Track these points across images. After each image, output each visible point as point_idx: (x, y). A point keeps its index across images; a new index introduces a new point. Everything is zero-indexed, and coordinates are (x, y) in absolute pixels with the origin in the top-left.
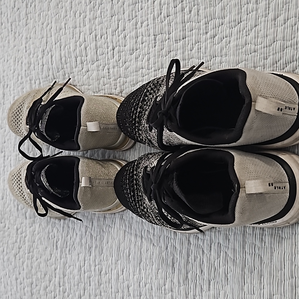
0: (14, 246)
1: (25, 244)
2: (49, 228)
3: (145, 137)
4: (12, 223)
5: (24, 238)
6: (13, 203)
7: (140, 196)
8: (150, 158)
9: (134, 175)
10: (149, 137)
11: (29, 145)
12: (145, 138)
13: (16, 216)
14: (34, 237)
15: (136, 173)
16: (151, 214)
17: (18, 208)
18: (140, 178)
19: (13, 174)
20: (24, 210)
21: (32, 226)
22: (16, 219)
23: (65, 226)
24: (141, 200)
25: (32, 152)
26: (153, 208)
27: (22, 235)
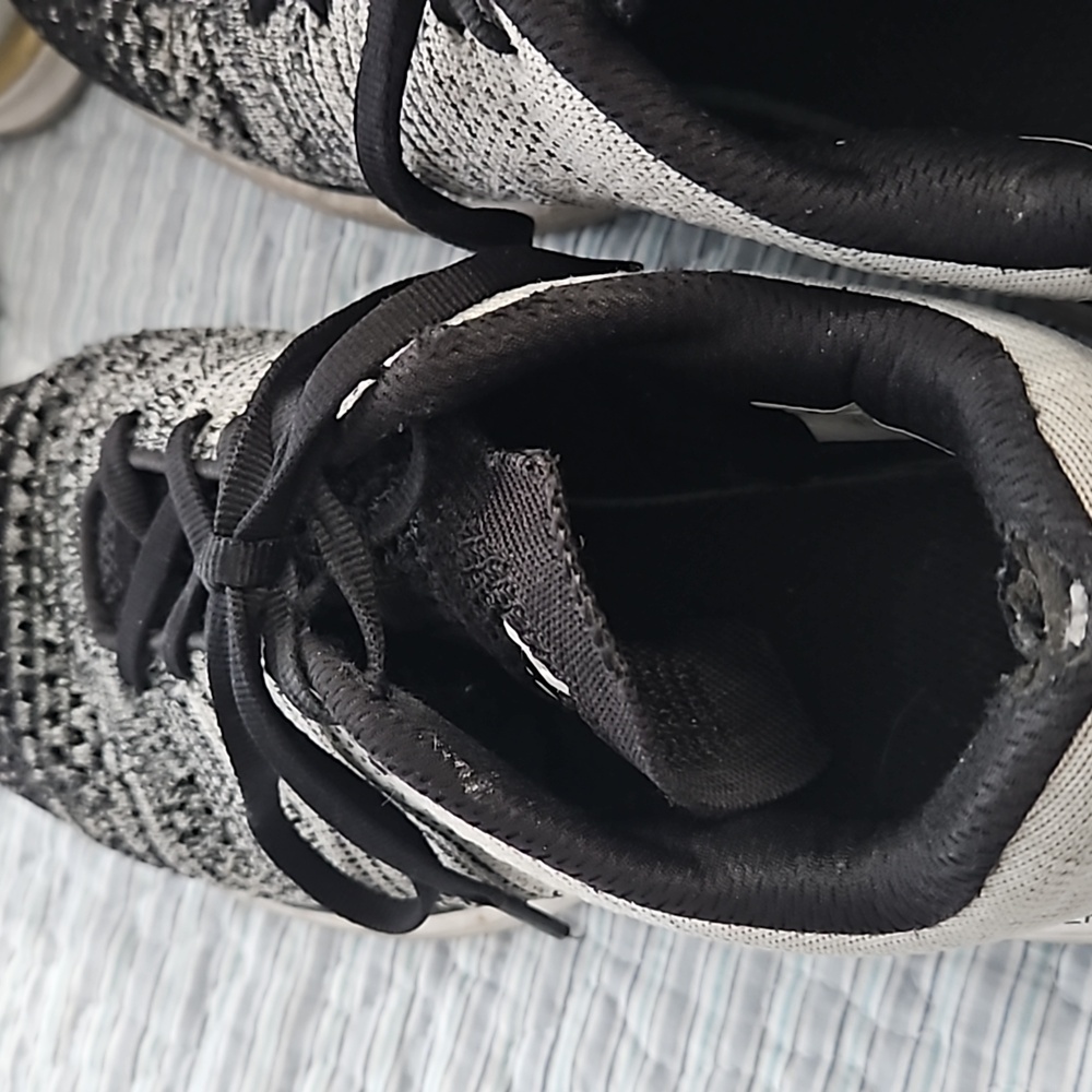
3: (195, 61)
7: (50, 647)
8: (155, 364)
9: (15, 487)
10: (233, 72)
12: (193, 72)
15: (32, 475)
16: (126, 787)
18: (66, 508)
24: (51, 679)
26: (148, 741)
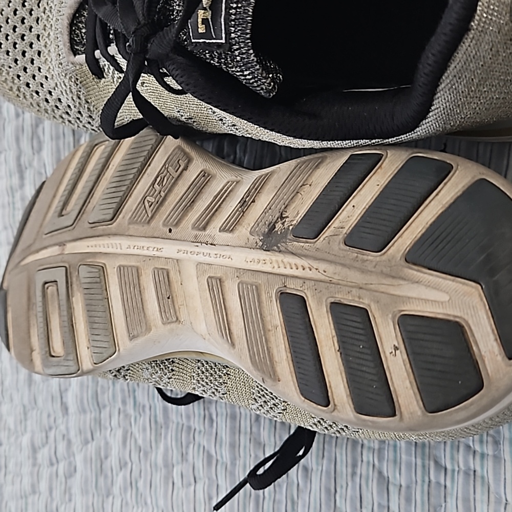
0: (26, 504)
1: (70, 500)
2: (166, 450)
4: (12, 427)
5: (63, 480)
13: (26, 401)
14: (107, 476)
21: (93, 439)
22: (25, 414)
23: (244, 440)
27: (55, 468)
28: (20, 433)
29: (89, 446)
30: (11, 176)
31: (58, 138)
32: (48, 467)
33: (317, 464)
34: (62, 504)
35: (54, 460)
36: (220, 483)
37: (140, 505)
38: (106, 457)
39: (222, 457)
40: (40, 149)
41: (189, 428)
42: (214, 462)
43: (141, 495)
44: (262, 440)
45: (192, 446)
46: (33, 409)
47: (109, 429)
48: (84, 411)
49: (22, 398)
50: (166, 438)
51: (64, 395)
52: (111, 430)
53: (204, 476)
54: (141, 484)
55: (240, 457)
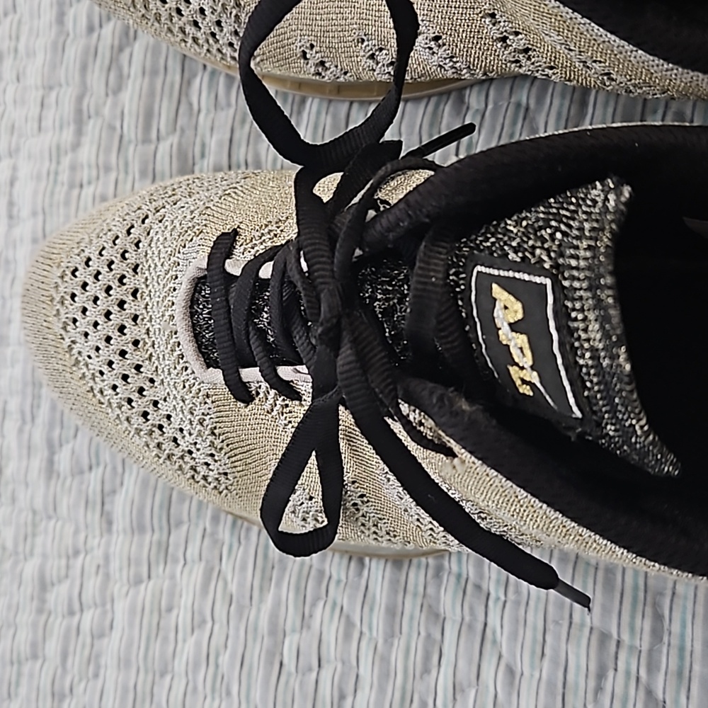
0: (19, 675)
1: (96, 676)
2: (277, 604)
5: (88, 640)
6: (21, 431)
11: (152, 94)
13: (39, 503)
14: (166, 639)
17: (51, 462)
19: (78, 262)
20: (94, 479)
21: (149, 577)
22: (34, 525)
23: (410, 605)
25: (174, 139)
27: (75, 619)
28: (22, 557)
29: (143, 587)
30: (61, 128)
31: (154, 72)
32: (63, 616)
33: (532, 667)
34: (80, 680)
35: (76, 606)
36: (362, 671)
37: (217, 695)
38: (170, 610)
39: (370, 629)
40: (118, 89)
41: (321, 573)
42: (356, 635)
43: (223, 678)
44: (442, 611)
45: (321, 604)
46: (49, 518)
47: (182, 562)
48: (142, 529)
49: (32, 498)
50: (279, 585)
51: (107, 500)
52: (185, 564)
53: (336, 658)
54: (225, 659)
55: (401, 633)
